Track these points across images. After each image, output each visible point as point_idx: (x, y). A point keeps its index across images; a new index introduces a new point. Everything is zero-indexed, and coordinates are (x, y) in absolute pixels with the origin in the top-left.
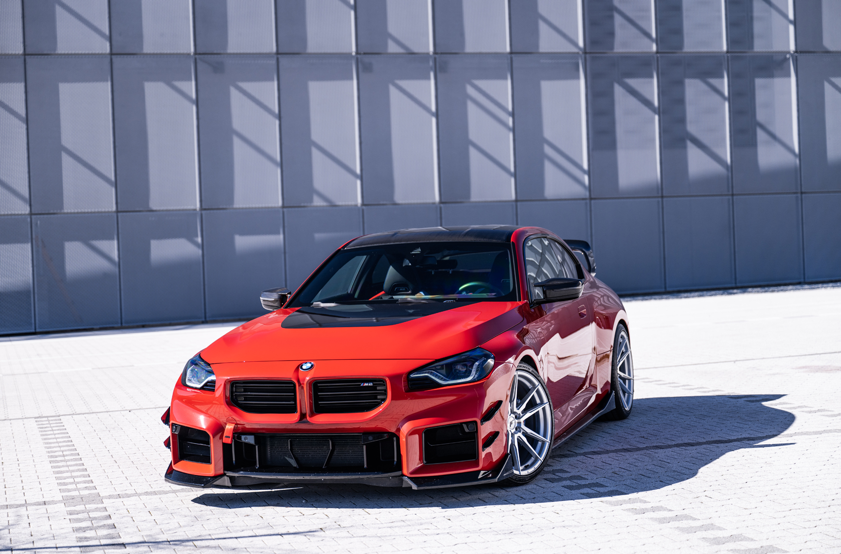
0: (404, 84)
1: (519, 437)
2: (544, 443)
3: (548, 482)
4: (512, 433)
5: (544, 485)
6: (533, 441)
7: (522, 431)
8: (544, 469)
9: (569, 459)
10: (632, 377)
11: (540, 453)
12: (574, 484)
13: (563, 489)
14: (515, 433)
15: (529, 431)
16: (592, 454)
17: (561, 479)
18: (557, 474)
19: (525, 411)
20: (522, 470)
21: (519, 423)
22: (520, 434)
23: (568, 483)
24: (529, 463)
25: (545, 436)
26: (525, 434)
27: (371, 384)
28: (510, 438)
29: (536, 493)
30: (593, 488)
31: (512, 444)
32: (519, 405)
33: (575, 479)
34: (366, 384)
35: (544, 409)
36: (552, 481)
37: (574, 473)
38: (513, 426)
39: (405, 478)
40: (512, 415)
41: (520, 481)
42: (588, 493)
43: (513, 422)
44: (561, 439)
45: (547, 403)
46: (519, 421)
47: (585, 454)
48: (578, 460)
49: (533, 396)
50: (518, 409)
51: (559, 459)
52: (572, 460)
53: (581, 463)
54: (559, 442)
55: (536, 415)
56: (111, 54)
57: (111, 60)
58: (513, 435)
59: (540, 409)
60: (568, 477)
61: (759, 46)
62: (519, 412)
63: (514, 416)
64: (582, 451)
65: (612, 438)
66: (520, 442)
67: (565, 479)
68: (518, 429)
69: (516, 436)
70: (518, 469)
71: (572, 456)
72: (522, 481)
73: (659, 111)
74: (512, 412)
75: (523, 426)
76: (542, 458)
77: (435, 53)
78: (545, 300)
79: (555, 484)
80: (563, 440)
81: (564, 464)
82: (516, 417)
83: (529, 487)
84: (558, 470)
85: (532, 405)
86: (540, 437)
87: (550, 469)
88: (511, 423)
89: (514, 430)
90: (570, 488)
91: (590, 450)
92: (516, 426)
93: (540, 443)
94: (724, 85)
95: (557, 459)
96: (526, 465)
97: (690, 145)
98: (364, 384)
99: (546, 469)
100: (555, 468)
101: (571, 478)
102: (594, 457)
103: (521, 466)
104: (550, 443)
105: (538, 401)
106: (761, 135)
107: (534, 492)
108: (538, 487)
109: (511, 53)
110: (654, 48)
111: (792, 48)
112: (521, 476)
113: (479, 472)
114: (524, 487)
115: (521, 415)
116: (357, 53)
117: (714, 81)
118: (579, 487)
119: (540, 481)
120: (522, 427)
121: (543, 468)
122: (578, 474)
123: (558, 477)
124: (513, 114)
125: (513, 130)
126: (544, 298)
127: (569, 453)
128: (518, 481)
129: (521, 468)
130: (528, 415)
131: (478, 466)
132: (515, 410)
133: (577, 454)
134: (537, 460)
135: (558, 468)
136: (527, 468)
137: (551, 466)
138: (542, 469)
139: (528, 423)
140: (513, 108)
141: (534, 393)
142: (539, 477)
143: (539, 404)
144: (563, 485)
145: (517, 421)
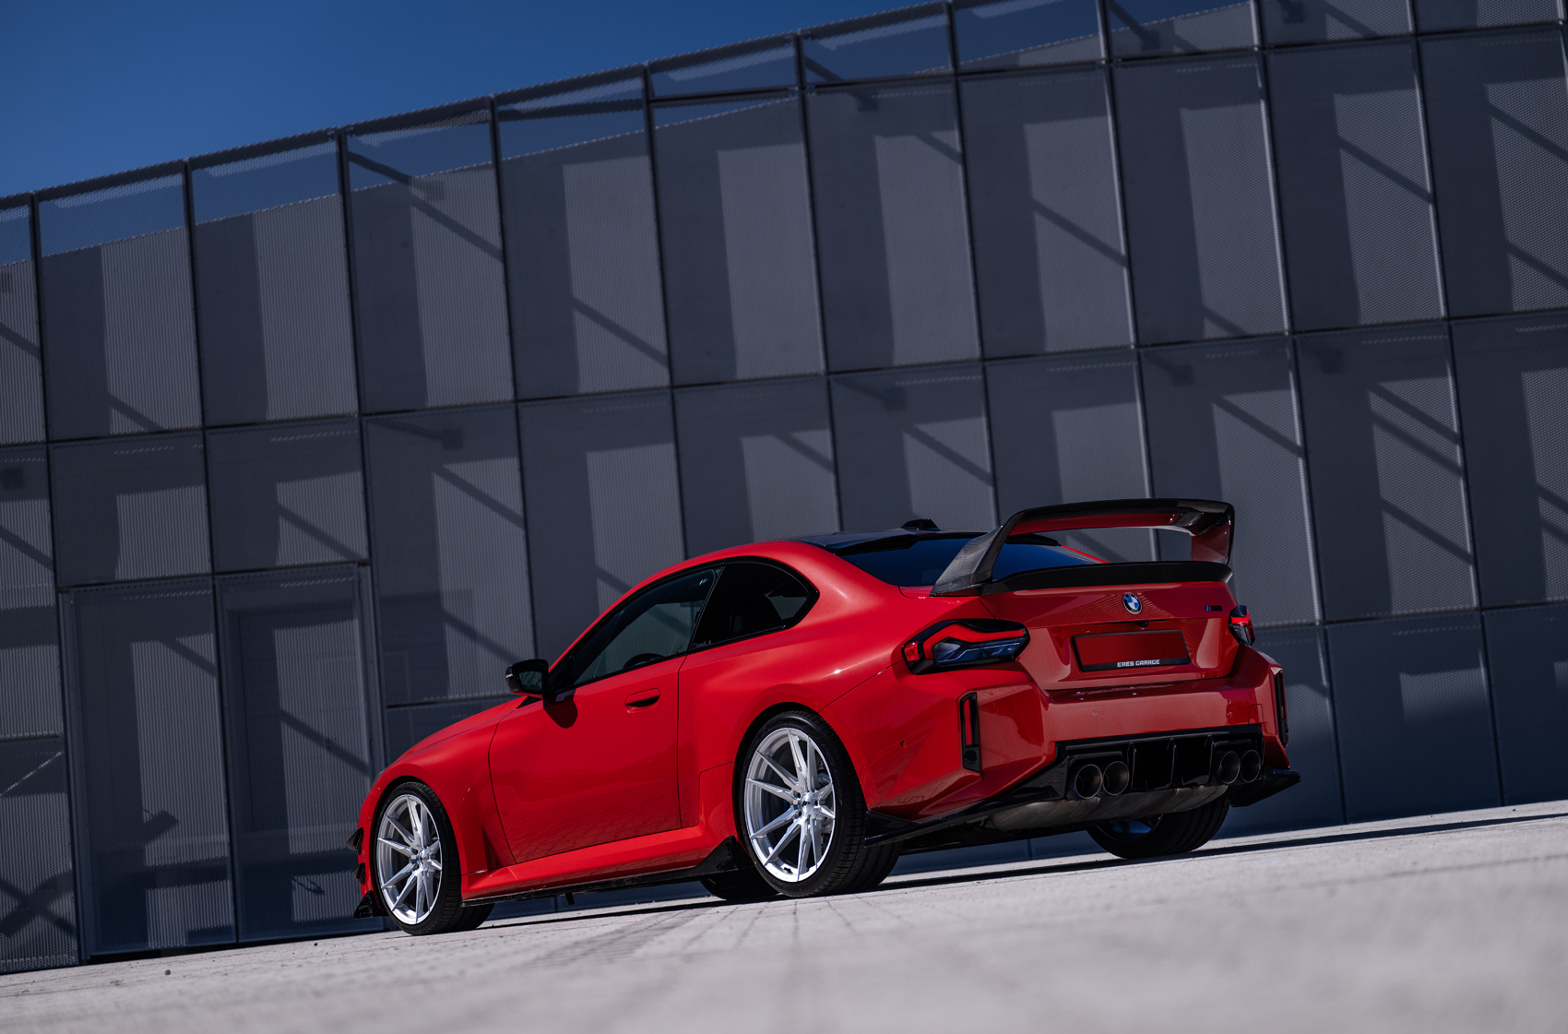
0: (1242, 401)
56: (673, 387)
57: (673, 397)
77: (1293, 331)
109: (1449, 318)
116: (1138, 345)
124: (1461, 439)
125: (1465, 473)
140: (1461, 427)
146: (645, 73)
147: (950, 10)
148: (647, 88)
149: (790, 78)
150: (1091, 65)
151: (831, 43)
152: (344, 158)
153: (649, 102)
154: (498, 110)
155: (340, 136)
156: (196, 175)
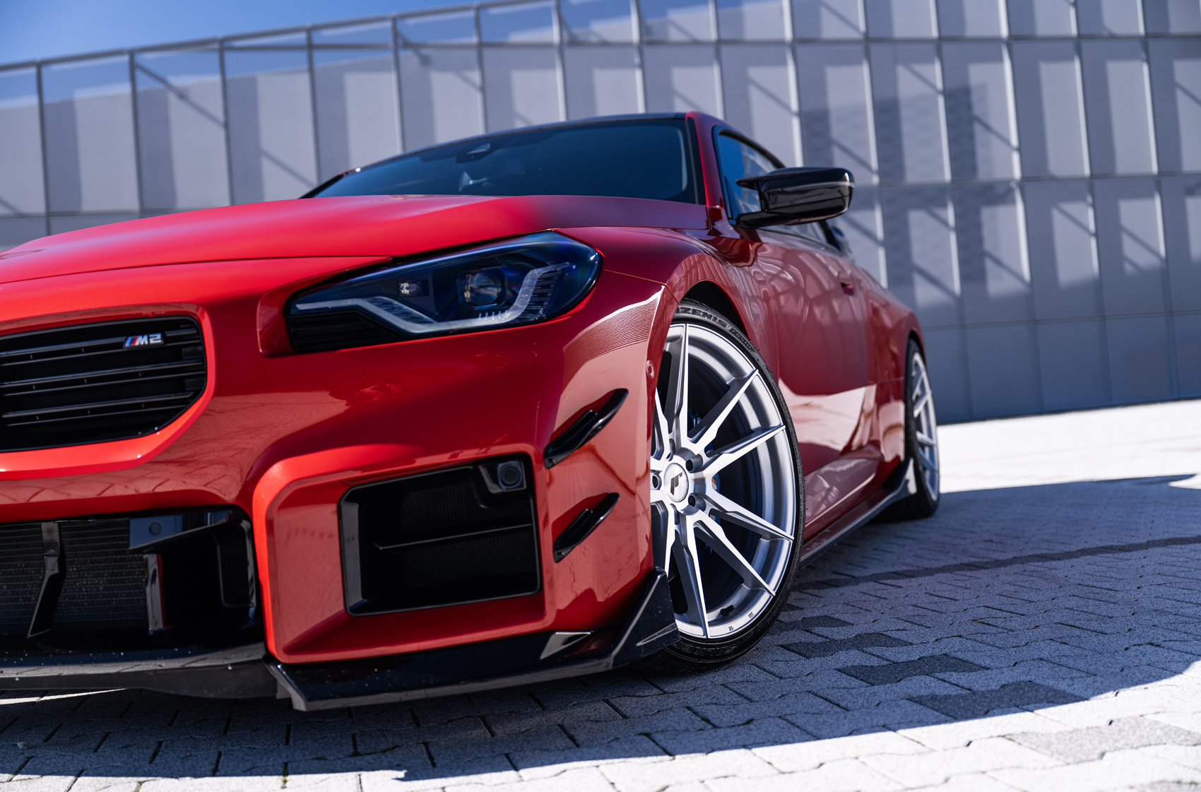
1: (701, 522)
2: (775, 542)
3: (794, 656)
4: (678, 515)
5: (780, 668)
6: (744, 536)
7: (709, 507)
8: (780, 618)
9: (842, 590)
10: (933, 442)
11: (766, 572)
12: (875, 662)
13: (845, 681)
14: (689, 511)
15: (729, 506)
16: (893, 578)
17: (829, 647)
18: (817, 630)
19: (715, 449)
20: (712, 624)
21: (700, 483)
22: (702, 516)
23: (853, 657)
24: (734, 601)
25: (778, 520)
26: (719, 515)
27: (156, 339)
28: (672, 527)
29: (756, 698)
30: (942, 676)
31: (680, 544)
32: (695, 431)
33: (873, 645)
34: (141, 341)
35: (771, 444)
36: (805, 651)
37: (863, 625)
38: (680, 491)
39: (276, 670)
40: (677, 459)
41: (707, 656)
42: (934, 698)
43: (682, 480)
44: (819, 541)
45: (780, 426)
46: (699, 475)
47: (875, 578)
48: (865, 590)
49: (738, 405)
50: (695, 442)
51: (816, 592)
52: (849, 592)
53: (875, 599)
54: (816, 548)
55: (749, 460)
58: (679, 518)
59: (760, 443)
60: (849, 640)
61: (983, 175)
62: (698, 448)
63: (683, 463)
64: (867, 573)
65: (923, 546)
66: (702, 536)
67: (843, 645)
68: (698, 499)
69: (690, 521)
70: (698, 622)
71: (847, 583)
72: (715, 658)
73: (883, 244)
74: (677, 450)
75: (711, 491)
76: (772, 586)
78: (765, 215)
79: (816, 662)
80: (826, 543)
81: (831, 602)
82: (690, 467)
83: (737, 674)
84: (818, 618)
85: (735, 431)
86: (765, 523)
87: (796, 616)
88: (675, 483)
89: (686, 503)
90: (865, 675)
91: (885, 570)
92: (691, 491)
93: (764, 542)
94: (950, 214)
95: (810, 591)
96: (725, 607)
97: (918, 279)
98: (133, 341)
99: (784, 617)
100: (808, 614)
101: (860, 642)
102: (901, 582)
103: (708, 610)
104: (795, 542)
105: (754, 422)
106: (989, 264)
107: (749, 694)
108: (764, 676)
110: (875, 180)
111: (1017, 174)
112: (708, 640)
113: (546, 634)
114: (719, 677)
115: (706, 459)
117: (940, 212)
118: (895, 672)
119: (771, 654)
120: (708, 493)
121: (778, 614)
122: (877, 628)
123: (820, 640)
126: (763, 210)
127: (838, 577)
128: (699, 657)
129: (708, 617)
130: (727, 459)
131: (539, 613)
132: (686, 442)
133: (857, 580)
134: (757, 590)
135: (817, 613)
136: (725, 617)
137: (798, 608)
138: (775, 618)
139: (726, 482)
141: (740, 397)
142: (767, 639)
143: (757, 429)
144: (840, 665)
145: (691, 476)
146: (310, 31)
147: (478, 9)
148: (309, 39)
149: (389, 39)
150: (549, 46)
151: (411, 22)
152: (133, 66)
153: (310, 47)
154: (223, 46)
155: (132, 53)
156: (46, 71)
